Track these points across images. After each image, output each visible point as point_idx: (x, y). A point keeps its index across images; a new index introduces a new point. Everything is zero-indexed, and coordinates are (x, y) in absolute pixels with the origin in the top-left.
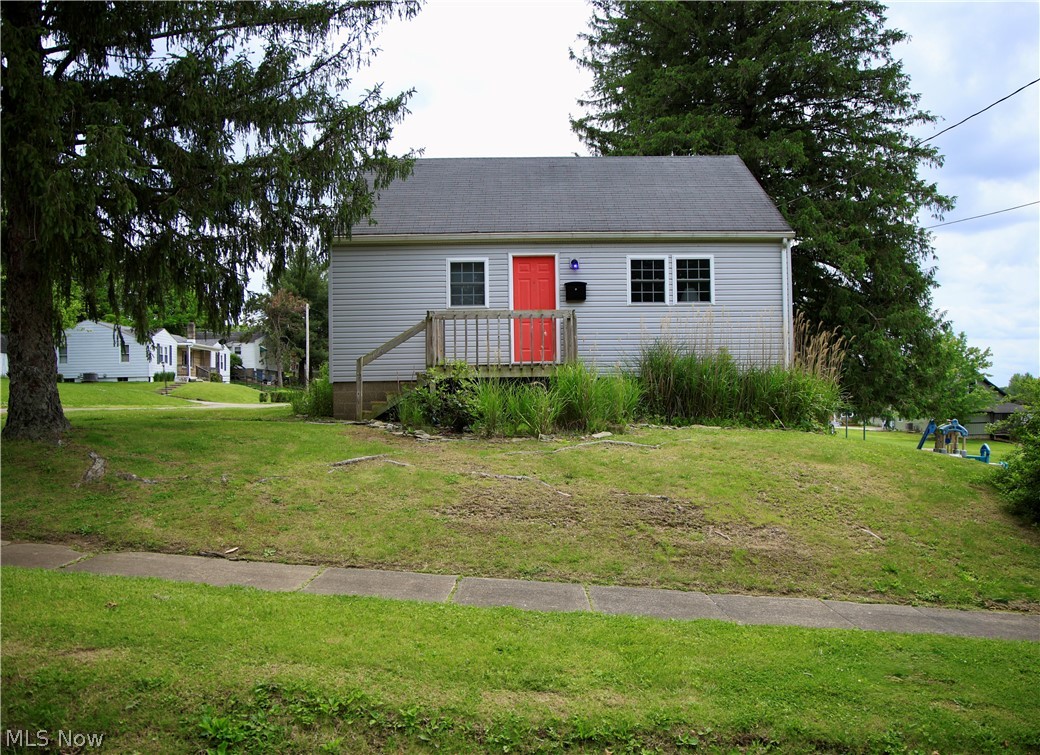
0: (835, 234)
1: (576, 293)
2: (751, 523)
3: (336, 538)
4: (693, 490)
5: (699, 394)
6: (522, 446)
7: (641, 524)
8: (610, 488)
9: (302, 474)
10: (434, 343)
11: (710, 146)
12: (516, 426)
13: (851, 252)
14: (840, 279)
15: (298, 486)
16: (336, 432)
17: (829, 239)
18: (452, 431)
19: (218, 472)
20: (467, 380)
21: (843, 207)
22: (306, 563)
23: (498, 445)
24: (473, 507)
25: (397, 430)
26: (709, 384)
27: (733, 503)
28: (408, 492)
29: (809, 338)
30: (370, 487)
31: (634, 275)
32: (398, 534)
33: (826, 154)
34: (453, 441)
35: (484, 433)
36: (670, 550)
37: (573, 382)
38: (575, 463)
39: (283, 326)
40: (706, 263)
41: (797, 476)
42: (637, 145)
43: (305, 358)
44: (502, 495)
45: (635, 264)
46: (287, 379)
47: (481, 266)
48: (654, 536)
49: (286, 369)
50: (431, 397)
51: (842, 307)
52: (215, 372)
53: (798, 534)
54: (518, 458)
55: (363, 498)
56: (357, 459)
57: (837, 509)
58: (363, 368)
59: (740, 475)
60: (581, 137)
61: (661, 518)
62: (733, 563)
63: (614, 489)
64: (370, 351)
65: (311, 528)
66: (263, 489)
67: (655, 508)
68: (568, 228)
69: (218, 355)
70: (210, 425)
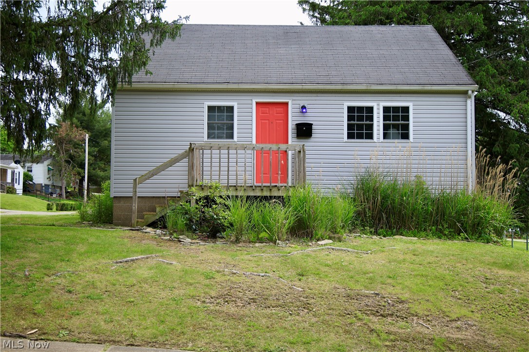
0: (506, 87)
1: (304, 131)
2: (448, 316)
3: (118, 321)
4: (399, 287)
5: (400, 212)
6: (264, 249)
7: (359, 314)
8: (334, 284)
9: (90, 269)
10: (195, 168)
11: (408, 18)
12: (258, 234)
13: (520, 101)
14: (509, 122)
15: (87, 279)
16: (116, 235)
17: (502, 91)
18: (208, 237)
19: (22, 267)
20: (221, 197)
21: (514, 66)
22: (94, 342)
23: (244, 248)
24: (227, 298)
25: (165, 235)
26: (408, 204)
27: (432, 299)
28: (175, 284)
29: (488, 169)
30: (145, 281)
31: (350, 118)
32: (168, 319)
33: (500, 23)
34: (209, 245)
35: (233, 238)
36: (384, 336)
37: (303, 201)
38: (305, 264)
39: (67, 151)
40: (406, 109)
41: (482, 279)
42: (350, 16)
43: (84, 177)
44: (250, 288)
45: (351, 109)
46: (68, 192)
47: (231, 109)
48: (370, 324)
49: (68, 185)
50: (192, 210)
51: (511, 145)
52: (11, 186)
53: (487, 326)
54: (261, 259)
55: (140, 289)
56: (134, 258)
57: (518, 307)
58: (138, 186)
59: (436, 277)
60: (304, 10)
61: (375, 309)
62: (435, 349)
63: (337, 286)
64: (144, 173)
65: (97, 313)
66: (59, 281)
67: (370, 302)
68: (299, 81)
69: (13, 173)
70: (14, 229)
